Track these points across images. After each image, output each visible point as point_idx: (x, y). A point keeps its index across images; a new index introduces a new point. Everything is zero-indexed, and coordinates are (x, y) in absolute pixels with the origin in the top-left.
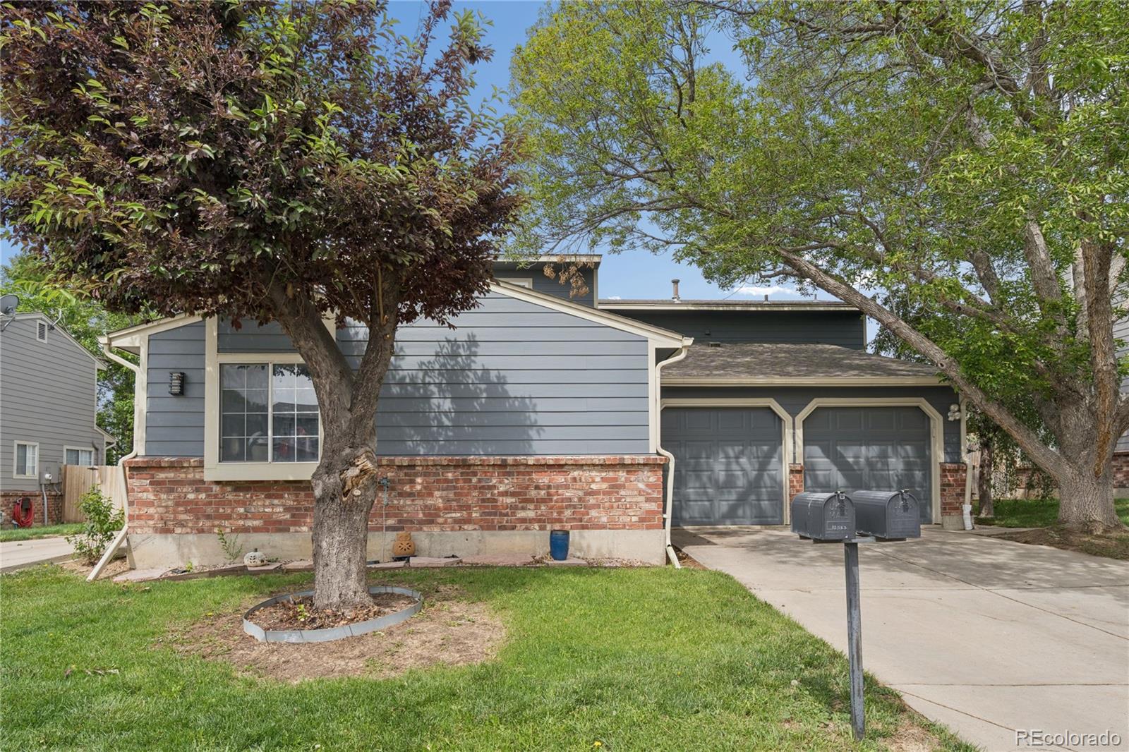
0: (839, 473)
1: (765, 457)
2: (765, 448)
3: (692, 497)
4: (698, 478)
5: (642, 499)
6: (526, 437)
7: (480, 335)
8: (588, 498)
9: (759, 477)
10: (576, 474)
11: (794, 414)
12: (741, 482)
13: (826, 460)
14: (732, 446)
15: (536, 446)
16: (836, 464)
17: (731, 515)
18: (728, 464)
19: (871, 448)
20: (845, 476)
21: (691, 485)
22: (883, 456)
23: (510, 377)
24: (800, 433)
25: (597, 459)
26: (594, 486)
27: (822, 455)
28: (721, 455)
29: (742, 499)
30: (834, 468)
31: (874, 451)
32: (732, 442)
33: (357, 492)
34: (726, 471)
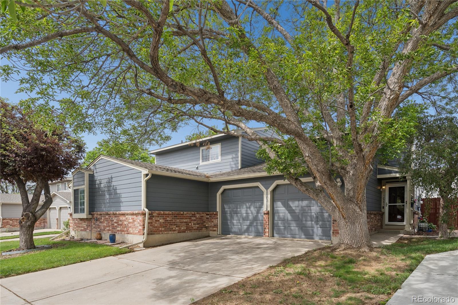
0: (289, 214)
1: (259, 208)
2: (260, 203)
3: (235, 224)
4: (237, 216)
5: (139, 225)
6: (120, 205)
7: (113, 175)
8: (129, 224)
9: (257, 216)
10: (127, 216)
11: (267, 189)
12: (251, 217)
13: (284, 208)
14: (248, 203)
15: (122, 208)
16: (288, 210)
17: (247, 231)
18: (247, 211)
19: (303, 202)
20: (291, 215)
21: (235, 219)
22: (309, 206)
23: (118, 187)
24: (269, 196)
25: (129, 212)
26: (130, 221)
27: (282, 206)
28: (245, 207)
29: (251, 225)
30: (287, 212)
31: (305, 203)
32: (248, 201)
34: (246, 213)
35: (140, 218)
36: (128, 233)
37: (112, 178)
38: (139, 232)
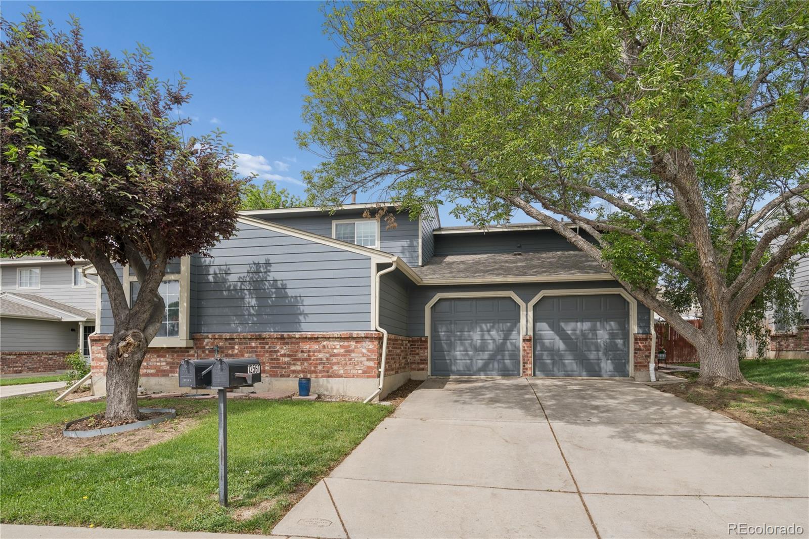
0: (561, 341)
1: (507, 331)
2: (509, 324)
3: (459, 357)
4: (462, 344)
5: (365, 359)
6: (297, 321)
7: (272, 259)
8: (332, 358)
9: (504, 344)
10: (325, 343)
11: (527, 302)
12: (491, 346)
13: (552, 332)
14: (486, 323)
15: (303, 326)
16: (558, 335)
17: (484, 369)
18: (482, 336)
19: (584, 324)
20: (565, 343)
21: (458, 349)
22: (594, 330)
23: (289, 284)
24: (531, 314)
26: (335, 351)
27: (549, 329)
28: (478, 329)
29: (492, 358)
30: (557, 338)
31: (587, 325)
32: (486, 321)
33: (126, 355)
34: (481, 340)
35: (371, 346)
36: (329, 376)
37: (268, 264)
38: (364, 372)
